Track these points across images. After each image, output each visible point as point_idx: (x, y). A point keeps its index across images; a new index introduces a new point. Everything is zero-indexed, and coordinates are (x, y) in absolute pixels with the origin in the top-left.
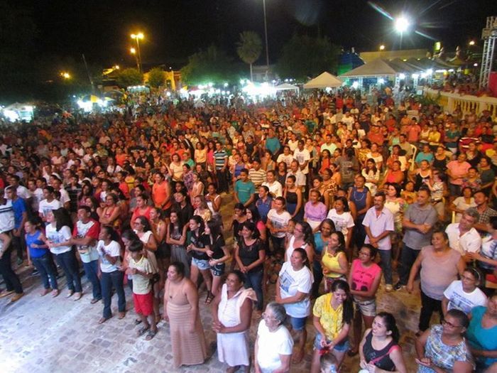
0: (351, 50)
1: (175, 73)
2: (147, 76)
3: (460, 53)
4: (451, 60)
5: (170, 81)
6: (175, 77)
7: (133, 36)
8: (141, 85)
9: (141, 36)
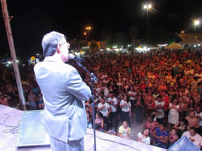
1: (100, 42)
2: (89, 43)
5: (98, 45)
6: (100, 44)
7: (87, 28)
8: (87, 47)
9: (90, 28)
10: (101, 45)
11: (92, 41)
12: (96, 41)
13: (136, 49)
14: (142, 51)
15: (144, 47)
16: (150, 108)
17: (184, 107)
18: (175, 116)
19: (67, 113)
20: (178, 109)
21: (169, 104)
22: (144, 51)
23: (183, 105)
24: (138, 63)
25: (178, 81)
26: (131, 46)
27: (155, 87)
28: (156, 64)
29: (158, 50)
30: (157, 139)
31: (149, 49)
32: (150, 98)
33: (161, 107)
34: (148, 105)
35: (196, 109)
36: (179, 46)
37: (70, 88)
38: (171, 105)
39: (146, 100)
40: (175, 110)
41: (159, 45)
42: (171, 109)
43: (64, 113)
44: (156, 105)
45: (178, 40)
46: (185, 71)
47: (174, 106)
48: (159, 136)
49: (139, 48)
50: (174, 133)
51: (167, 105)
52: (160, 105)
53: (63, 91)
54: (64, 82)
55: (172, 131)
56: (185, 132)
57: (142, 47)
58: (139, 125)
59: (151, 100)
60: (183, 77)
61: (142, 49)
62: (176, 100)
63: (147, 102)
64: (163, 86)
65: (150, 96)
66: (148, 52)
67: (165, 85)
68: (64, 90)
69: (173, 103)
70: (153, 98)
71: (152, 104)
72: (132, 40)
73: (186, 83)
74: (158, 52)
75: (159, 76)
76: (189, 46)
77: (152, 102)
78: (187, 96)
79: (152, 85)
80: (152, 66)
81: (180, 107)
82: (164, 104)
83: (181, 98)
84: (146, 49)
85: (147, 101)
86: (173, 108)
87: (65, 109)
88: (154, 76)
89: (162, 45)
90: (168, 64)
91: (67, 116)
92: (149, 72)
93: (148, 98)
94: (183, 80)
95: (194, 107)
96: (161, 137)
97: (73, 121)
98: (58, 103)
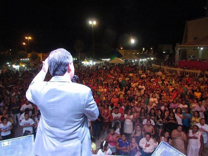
0: (116, 49)
1: (42, 54)
2: (29, 55)
3: (153, 52)
4: (150, 54)
5: (40, 57)
6: (42, 56)
7: (26, 38)
8: (26, 59)
9: (30, 38)
10: (44, 57)
11: (33, 52)
12: (38, 53)
13: (82, 63)
14: (88, 64)
15: (90, 61)
16: (107, 121)
17: (136, 116)
18: (130, 125)
19: (80, 137)
20: (132, 119)
21: (124, 115)
22: (91, 65)
23: (135, 115)
24: (88, 77)
25: (126, 93)
26: (76, 59)
27: (108, 100)
28: (104, 78)
29: (103, 63)
30: (121, 150)
31: (95, 63)
32: (106, 111)
33: (118, 119)
34: (105, 118)
35: (147, 117)
36: (121, 61)
37: (87, 109)
38: (126, 116)
39: (102, 113)
40: (130, 119)
41: (103, 60)
42: (126, 120)
43: (77, 137)
44: (114, 117)
45: (120, 56)
46: (132, 83)
47: (128, 116)
48: (122, 147)
49: (85, 62)
50: (135, 141)
51: (123, 116)
52: (117, 117)
53: (79, 114)
54: (83, 104)
55: (133, 140)
56: (141, 140)
57: (88, 61)
58: (97, 139)
59: (107, 113)
60: (130, 89)
61: (88, 62)
62: (130, 111)
63: (104, 116)
64: (115, 98)
65: (106, 109)
66: (93, 66)
67: (117, 97)
68: (81, 113)
69: (127, 114)
70: (109, 111)
71: (108, 117)
72: (77, 54)
73: (133, 94)
74: (104, 66)
75: (109, 89)
76: (128, 61)
77: (109, 115)
78: (137, 106)
79: (106, 98)
80: (101, 80)
81: (133, 117)
82: (120, 116)
83: (133, 109)
84: (92, 63)
85: (104, 114)
86: (128, 118)
87: (77, 133)
88: (105, 90)
89: (106, 60)
90: (115, 77)
91: (80, 139)
92: (100, 86)
93: (104, 111)
94: (130, 93)
95: (144, 115)
96: (124, 147)
97: (84, 144)
98: (71, 127)
